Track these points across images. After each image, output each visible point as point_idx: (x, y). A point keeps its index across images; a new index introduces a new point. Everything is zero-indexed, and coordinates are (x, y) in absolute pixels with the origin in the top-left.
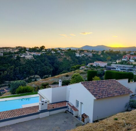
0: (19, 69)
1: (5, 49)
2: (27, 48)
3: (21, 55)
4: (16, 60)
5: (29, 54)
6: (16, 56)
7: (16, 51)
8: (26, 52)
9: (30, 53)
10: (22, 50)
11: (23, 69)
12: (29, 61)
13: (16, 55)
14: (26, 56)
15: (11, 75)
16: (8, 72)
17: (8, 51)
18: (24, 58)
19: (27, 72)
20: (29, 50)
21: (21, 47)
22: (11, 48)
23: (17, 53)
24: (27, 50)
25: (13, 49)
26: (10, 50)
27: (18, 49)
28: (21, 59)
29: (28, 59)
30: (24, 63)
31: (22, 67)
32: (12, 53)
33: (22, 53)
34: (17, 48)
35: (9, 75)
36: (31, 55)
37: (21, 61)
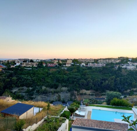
0: (120, 80)
1: (107, 60)
2: (130, 58)
3: (123, 66)
4: (118, 70)
5: (131, 65)
6: (117, 67)
7: (118, 61)
8: (128, 62)
9: (133, 63)
10: (124, 60)
11: (124, 80)
12: (131, 72)
13: (118, 65)
14: (128, 67)
15: (112, 85)
16: (109, 82)
17: (110, 61)
18: (126, 68)
19: (128, 83)
20: (132, 60)
21: (124, 57)
22: (113, 59)
23: (119, 63)
24: (129, 61)
25: (115, 59)
26: (112, 60)
27: (121, 60)
28: (122, 70)
29: (130, 70)
30: (126, 74)
31: (123, 78)
32: (114, 64)
33: (124, 64)
34: (119, 58)
35: (110, 85)
36: (134, 65)
37: (123, 72)
